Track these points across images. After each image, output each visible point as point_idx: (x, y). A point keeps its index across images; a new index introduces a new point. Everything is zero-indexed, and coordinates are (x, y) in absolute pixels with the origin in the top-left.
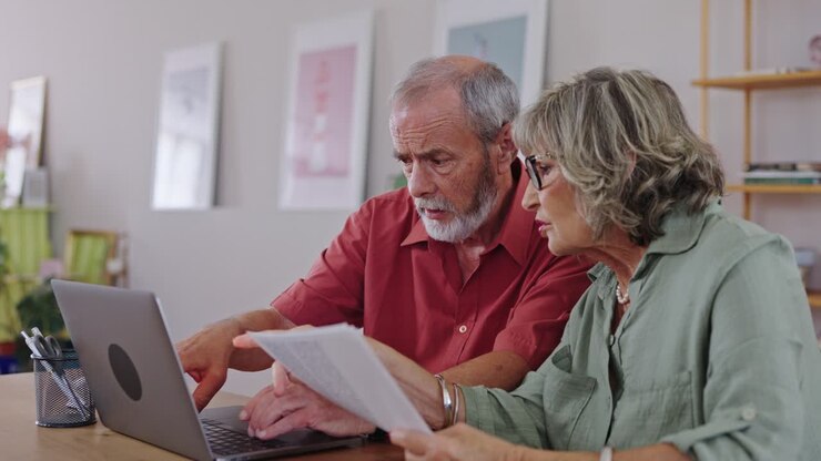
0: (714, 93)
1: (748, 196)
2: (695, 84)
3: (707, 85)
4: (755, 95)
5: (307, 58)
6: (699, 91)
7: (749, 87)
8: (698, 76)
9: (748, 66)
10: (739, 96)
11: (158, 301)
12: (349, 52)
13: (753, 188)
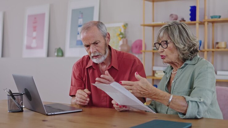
0: (146, 27)
1: (153, 53)
2: (141, 25)
3: (144, 25)
4: (155, 28)
5: (30, 17)
6: (142, 27)
7: (153, 26)
8: (142, 23)
9: (153, 21)
10: (151, 28)
11: (33, 78)
12: (43, 15)
13: (155, 51)
